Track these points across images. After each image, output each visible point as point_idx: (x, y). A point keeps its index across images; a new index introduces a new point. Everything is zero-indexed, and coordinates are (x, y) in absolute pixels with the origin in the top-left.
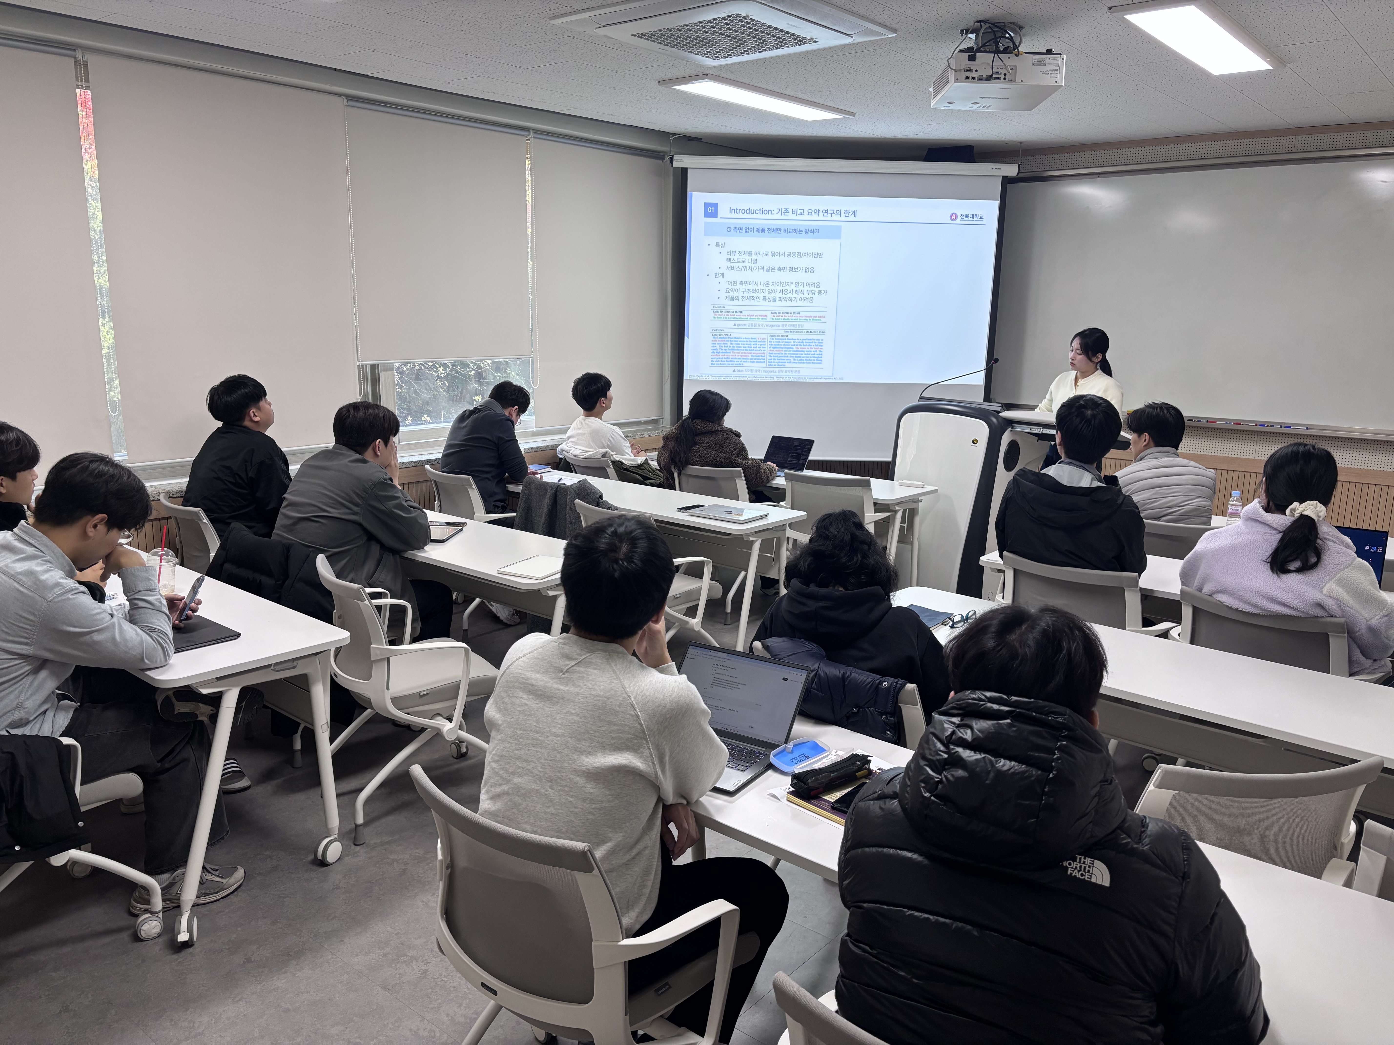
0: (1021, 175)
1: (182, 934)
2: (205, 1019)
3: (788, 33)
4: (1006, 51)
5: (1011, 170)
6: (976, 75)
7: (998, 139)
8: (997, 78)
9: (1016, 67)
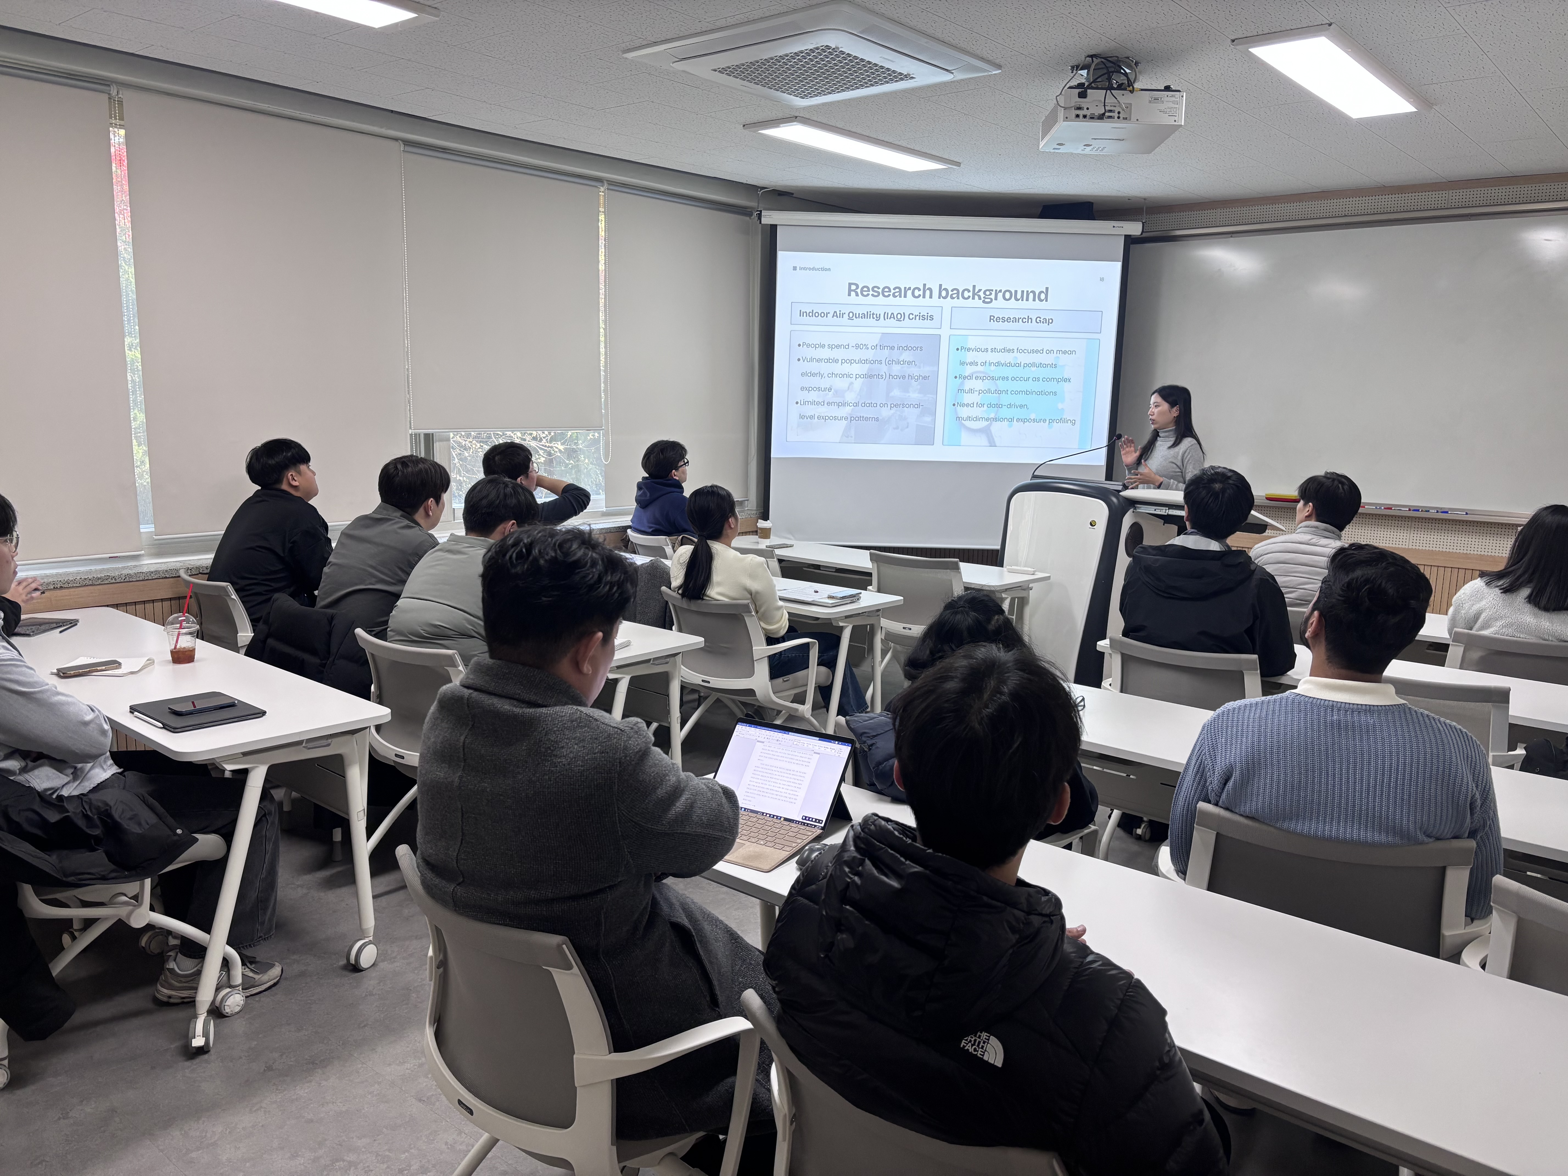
0: (1144, 235)
1: (197, 1038)
2: (219, 1129)
3: (882, 67)
4: (1120, 87)
5: (1134, 228)
6: (1088, 113)
7: (1120, 194)
8: (1110, 117)
9: (1131, 104)
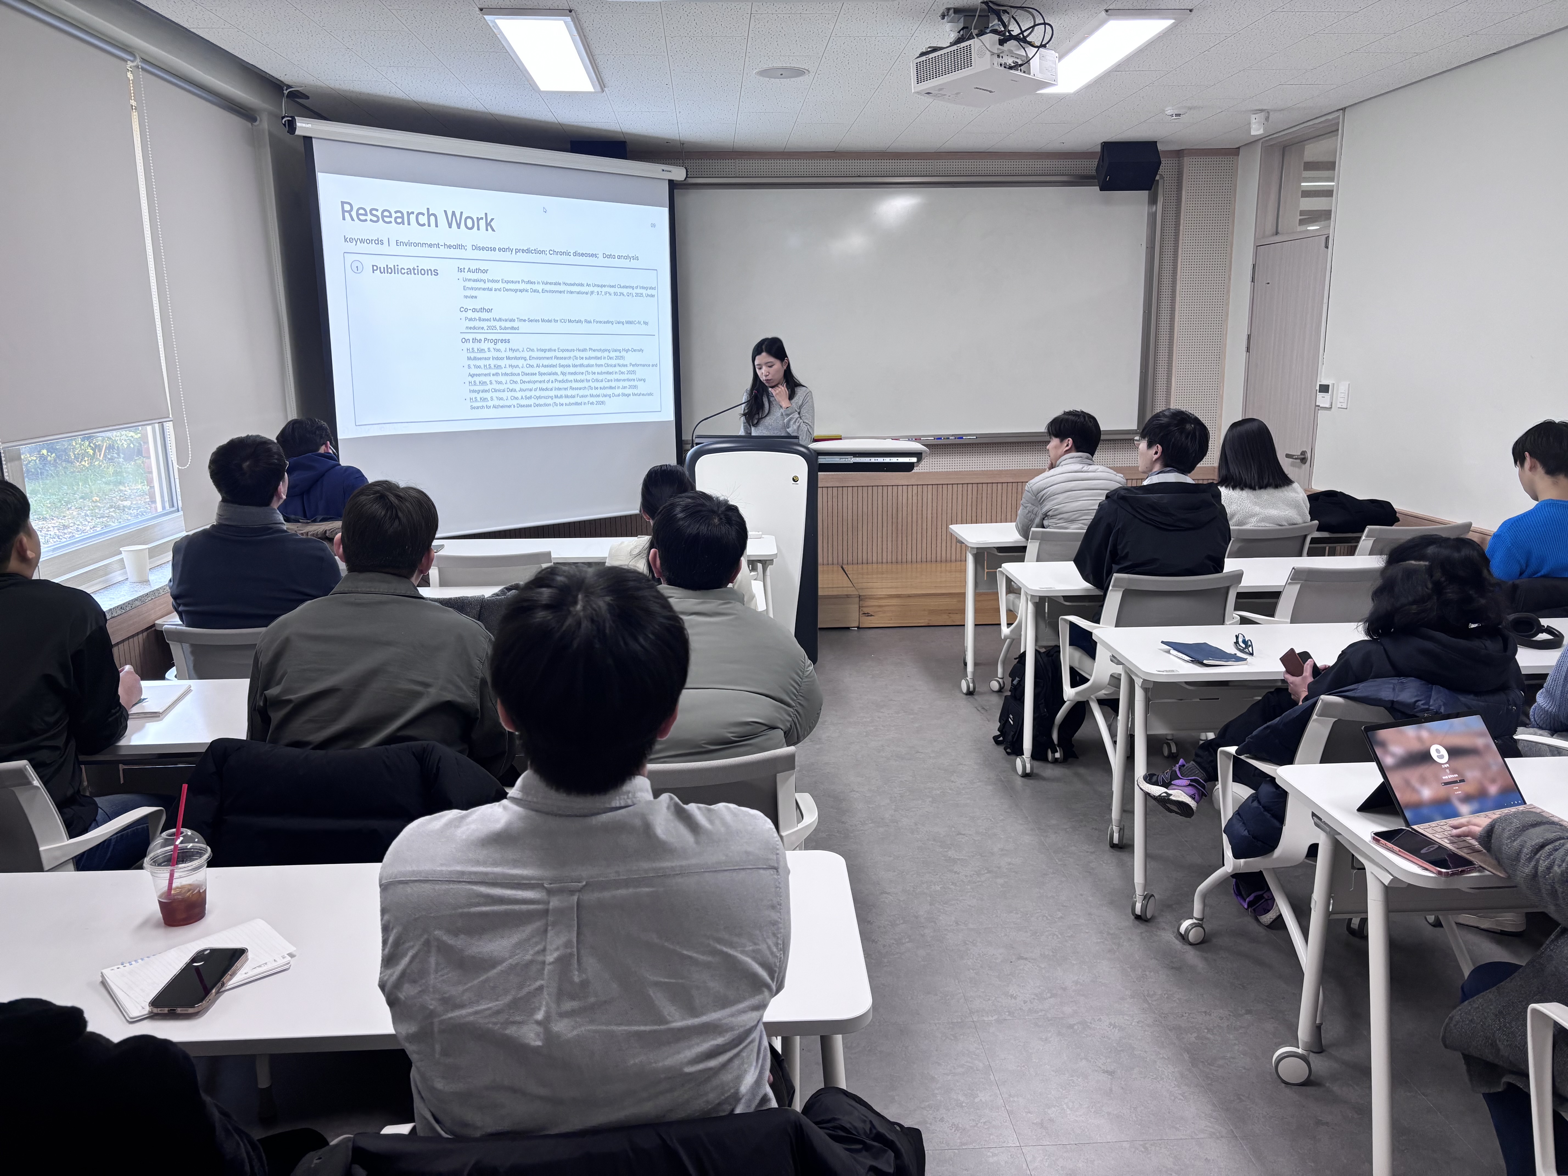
0: (687, 181)
5: (678, 174)
9: (1030, 58)
